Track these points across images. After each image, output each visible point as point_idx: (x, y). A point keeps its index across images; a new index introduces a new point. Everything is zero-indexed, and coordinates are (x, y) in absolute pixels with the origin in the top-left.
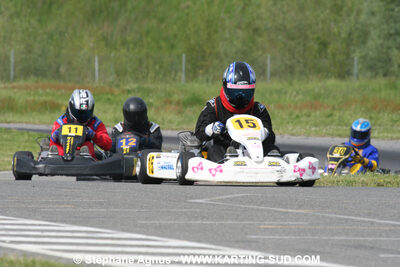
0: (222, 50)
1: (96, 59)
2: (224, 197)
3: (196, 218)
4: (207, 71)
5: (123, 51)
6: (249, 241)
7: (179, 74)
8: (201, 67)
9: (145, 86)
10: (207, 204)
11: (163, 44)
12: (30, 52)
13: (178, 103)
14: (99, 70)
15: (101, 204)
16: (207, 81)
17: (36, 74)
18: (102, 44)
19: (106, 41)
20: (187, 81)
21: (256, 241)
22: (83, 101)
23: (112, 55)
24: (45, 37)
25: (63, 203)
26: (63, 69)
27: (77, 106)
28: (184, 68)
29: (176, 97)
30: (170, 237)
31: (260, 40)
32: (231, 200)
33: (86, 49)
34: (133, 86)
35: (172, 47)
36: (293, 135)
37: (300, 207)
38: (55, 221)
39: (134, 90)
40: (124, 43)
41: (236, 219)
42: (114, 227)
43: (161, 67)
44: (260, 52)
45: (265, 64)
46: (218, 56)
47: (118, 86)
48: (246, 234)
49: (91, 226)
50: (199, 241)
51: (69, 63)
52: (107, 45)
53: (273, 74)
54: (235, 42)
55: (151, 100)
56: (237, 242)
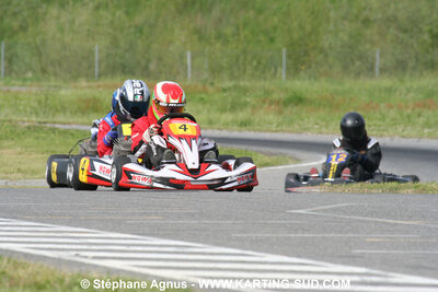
0: (326, 44)
1: (189, 54)
2: (326, 207)
3: (296, 231)
4: (310, 67)
5: (218, 45)
6: (354, 257)
7: (279, 70)
8: (303, 63)
9: (242, 84)
10: (307, 215)
11: (262, 38)
12: (117, 47)
13: (278, 103)
14: (192, 66)
15: (193, 215)
16: (310, 77)
17: (124, 72)
18: (195, 38)
19: (200, 34)
20: (287, 78)
21: (361, 256)
22: (138, 91)
23: (207, 50)
24: (132, 30)
25: (150, 214)
26: (152, 66)
27: (131, 98)
28: (284, 63)
29: (275, 96)
30: (267, 251)
31: (368, 32)
32: (334, 210)
33: (177, 43)
34: (228, 84)
35: (272, 40)
36: (404, 137)
37: (410, 218)
38: (143, 235)
39: (229, 89)
40: (219, 37)
41: (340, 232)
42: (206, 241)
43: (259, 63)
44: (368, 46)
45: (374, 59)
46: (322, 51)
47: (212, 84)
48: (351, 248)
49: (182, 240)
50: (299, 256)
51: (160, 59)
52: (200, 39)
53: (383, 70)
54: (341, 35)
55: (248, 100)
56: (341, 257)
